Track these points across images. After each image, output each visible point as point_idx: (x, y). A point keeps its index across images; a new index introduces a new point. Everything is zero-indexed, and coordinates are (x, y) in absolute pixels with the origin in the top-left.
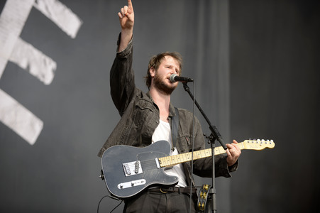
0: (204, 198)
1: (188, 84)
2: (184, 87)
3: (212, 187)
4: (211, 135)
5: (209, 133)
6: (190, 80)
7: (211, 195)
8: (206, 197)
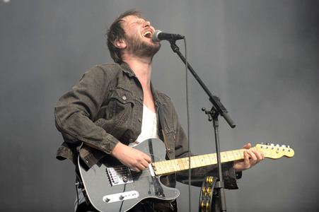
0: (208, 194)
1: (178, 43)
2: (172, 47)
3: (218, 180)
4: (213, 108)
5: (209, 106)
6: (179, 37)
7: (217, 190)
8: (211, 194)
